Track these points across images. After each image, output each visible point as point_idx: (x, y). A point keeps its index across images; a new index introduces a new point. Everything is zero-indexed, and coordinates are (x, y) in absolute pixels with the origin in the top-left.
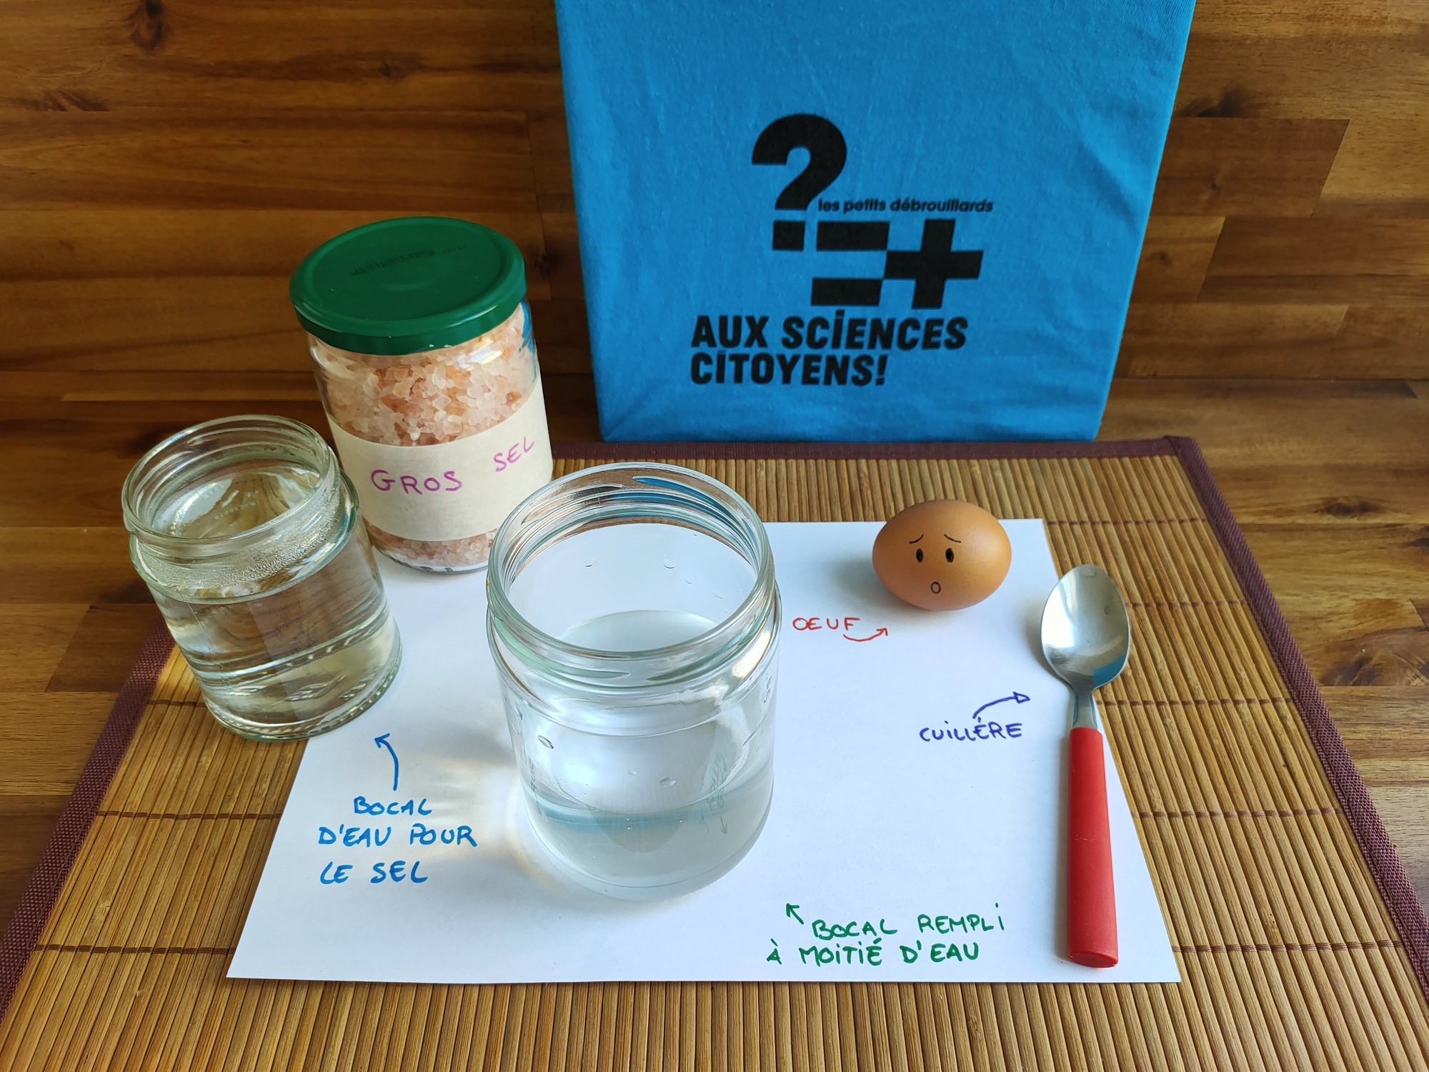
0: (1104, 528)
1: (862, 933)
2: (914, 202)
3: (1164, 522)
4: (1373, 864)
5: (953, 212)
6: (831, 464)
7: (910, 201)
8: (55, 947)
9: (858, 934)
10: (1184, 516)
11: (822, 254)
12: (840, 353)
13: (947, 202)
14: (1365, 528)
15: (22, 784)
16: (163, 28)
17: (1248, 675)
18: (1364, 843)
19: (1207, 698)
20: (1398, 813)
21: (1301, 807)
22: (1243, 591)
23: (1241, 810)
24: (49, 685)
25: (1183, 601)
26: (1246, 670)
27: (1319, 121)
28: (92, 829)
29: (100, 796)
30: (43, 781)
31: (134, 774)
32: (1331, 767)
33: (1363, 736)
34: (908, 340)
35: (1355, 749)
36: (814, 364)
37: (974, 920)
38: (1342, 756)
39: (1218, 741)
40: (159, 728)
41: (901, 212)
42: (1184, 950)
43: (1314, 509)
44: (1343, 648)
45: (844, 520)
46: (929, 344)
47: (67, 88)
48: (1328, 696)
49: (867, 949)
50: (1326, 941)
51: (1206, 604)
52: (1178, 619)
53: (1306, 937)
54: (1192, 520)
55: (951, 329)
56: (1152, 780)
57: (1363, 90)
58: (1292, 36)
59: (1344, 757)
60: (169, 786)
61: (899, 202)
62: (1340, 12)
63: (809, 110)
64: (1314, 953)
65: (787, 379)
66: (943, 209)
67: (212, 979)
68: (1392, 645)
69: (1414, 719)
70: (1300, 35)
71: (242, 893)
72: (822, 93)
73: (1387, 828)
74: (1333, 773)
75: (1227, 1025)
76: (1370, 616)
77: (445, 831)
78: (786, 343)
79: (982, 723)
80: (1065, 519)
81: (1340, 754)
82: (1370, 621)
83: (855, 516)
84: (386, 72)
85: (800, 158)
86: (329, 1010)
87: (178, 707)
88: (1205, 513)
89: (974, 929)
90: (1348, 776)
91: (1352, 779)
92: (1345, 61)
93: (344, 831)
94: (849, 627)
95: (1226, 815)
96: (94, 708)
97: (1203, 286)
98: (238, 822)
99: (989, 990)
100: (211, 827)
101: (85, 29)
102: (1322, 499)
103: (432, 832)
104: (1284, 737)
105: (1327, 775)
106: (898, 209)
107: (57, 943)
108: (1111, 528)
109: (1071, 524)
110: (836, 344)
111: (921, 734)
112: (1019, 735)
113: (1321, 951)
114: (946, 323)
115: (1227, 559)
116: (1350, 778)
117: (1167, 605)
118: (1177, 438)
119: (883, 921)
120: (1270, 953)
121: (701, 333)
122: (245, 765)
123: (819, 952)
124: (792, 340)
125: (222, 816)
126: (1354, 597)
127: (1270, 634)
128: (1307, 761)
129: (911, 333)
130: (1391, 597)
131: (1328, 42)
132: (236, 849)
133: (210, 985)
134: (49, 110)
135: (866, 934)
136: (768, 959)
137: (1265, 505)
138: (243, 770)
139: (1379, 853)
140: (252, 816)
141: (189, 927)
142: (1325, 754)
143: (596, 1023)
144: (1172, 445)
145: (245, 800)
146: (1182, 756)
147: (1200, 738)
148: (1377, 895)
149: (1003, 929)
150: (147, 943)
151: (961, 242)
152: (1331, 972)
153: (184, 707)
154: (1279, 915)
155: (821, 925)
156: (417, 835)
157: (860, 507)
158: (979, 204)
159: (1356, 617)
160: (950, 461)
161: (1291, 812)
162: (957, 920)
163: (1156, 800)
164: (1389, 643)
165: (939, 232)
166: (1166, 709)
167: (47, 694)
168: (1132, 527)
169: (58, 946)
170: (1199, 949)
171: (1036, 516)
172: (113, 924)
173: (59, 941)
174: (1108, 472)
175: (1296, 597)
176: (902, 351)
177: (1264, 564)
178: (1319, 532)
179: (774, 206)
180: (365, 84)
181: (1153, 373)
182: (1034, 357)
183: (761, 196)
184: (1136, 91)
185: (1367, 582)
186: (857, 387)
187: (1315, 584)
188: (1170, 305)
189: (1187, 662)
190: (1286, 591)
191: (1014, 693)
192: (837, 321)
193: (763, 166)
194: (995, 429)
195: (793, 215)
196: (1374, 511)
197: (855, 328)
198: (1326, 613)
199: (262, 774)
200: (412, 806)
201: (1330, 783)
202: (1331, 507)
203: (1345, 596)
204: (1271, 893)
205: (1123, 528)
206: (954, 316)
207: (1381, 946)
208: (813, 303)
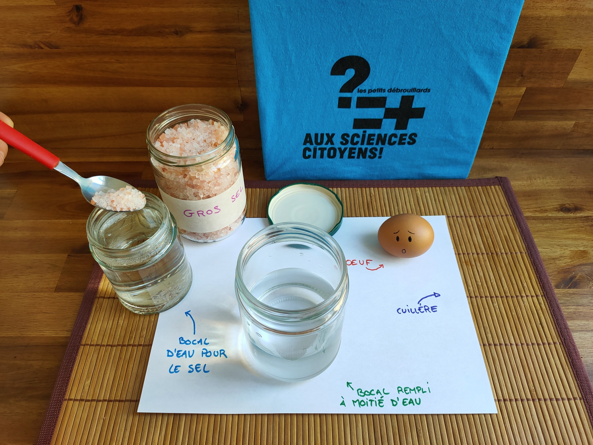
0: (470, 219)
1: (376, 394)
2: (397, 89)
3: (495, 216)
4: (573, 366)
5: (414, 93)
6: (359, 190)
7: (396, 89)
8: (71, 400)
9: (374, 394)
10: (503, 214)
11: (358, 109)
12: (363, 147)
13: (411, 89)
14: (576, 218)
15: (50, 332)
16: (83, 16)
17: (527, 285)
18: (570, 357)
19: (510, 295)
20: (584, 344)
21: (546, 342)
22: (526, 248)
23: (522, 342)
24: (55, 289)
25: (502, 252)
26: (526, 283)
27: (569, 49)
28: (80, 351)
29: (81, 337)
30: (58, 331)
31: (94, 328)
32: (558, 325)
33: (571, 310)
34: (392, 142)
35: (568, 316)
36: (353, 151)
37: (419, 389)
38: (563, 320)
39: (514, 313)
40: (101, 308)
41: (392, 93)
42: (499, 400)
43: (556, 209)
44: (565, 272)
45: (365, 216)
46: (401, 143)
47: (43, 40)
48: (558, 293)
49: (378, 400)
50: (554, 397)
51: (511, 253)
52: (500, 260)
53: (546, 395)
54: (506, 215)
55: (410, 137)
56: (488, 330)
57: (589, 37)
58: (561, 16)
59: (563, 321)
60: (107, 333)
61: (391, 89)
62: (581, 7)
63: (355, 54)
64: (549, 402)
65: (342, 157)
66: (410, 92)
67: (131, 413)
68: (585, 271)
70: (563, 16)
72: (361, 47)
73: (579, 350)
74: (559, 327)
75: (515, 431)
76: (577, 258)
77: (215, 351)
78: (342, 143)
79: (421, 306)
80: (455, 215)
81: (562, 319)
82: (576, 260)
83: (369, 215)
84: (176, 33)
85: (351, 73)
86: (177, 425)
87: (108, 299)
88: (512, 212)
89: (419, 393)
90: (565, 329)
91: (566, 330)
92: (582, 26)
93: (176, 352)
94: (368, 264)
95: (517, 345)
96: (75, 299)
97: (515, 114)
98: (136, 348)
99: (425, 417)
100: (125, 350)
101: (50, 17)
102: (559, 205)
103: (210, 352)
104: (540, 312)
105: (557, 328)
106: (391, 92)
108: (473, 219)
110: (362, 143)
111: (398, 311)
112: (436, 311)
113: (552, 401)
114: (408, 135)
115: (520, 233)
116: (566, 329)
117: (496, 254)
118: (501, 178)
119: (384, 389)
120: (532, 402)
121: (307, 139)
122: (136, 324)
123: (360, 401)
124: (344, 142)
125: (129, 345)
126: (570, 249)
127: (536, 267)
128: (549, 322)
129: (393, 139)
130: (585, 249)
131: (576, 18)
132: (135, 360)
133: (131, 416)
134: (36, 49)
135: (377, 394)
136: (341, 405)
137: (536, 208)
138: (135, 326)
139: (576, 361)
140: (141, 345)
141: (121, 391)
142: (556, 319)
143: (277, 430)
144: (499, 181)
145: (137, 339)
146: (500, 320)
147: (507, 312)
148: (574, 379)
149: (430, 392)
150: (105, 398)
151: (416, 105)
152: (555, 409)
153: (110, 299)
154: (536, 386)
155: (360, 391)
156: (204, 353)
157: (372, 210)
158: (425, 89)
159: (571, 258)
160: (408, 188)
161: (542, 343)
162: (413, 389)
163: (489, 339)
164: (583, 270)
165: (407, 101)
166: (494, 300)
167: (55, 294)
168: (482, 218)
169: (73, 399)
170: (505, 400)
171: (443, 215)
172: (92, 390)
173: (73, 397)
174: (472, 193)
175: (547, 250)
176: (390, 146)
177: (534, 234)
178: (557, 220)
179: (339, 91)
180: (168, 38)
181: (491, 147)
182: (444, 148)
183: (333, 87)
184: (494, 45)
185: (576, 243)
186: (371, 159)
187: (555, 244)
188: (501, 121)
189: (503, 279)
190: (544, 247)
191: (434, 293)
192: (363, 135)
193: (335, 76)
194: (426, 175)
195: (347, 95)
196: (579, 210)
197: (370, 138)
198: (558, 257)
199: (143, 328)
200: (202, 341)
201: (558, 331)
202: (564, 209)
203: (566, 249)
204: (533, 377)
205: (478, 219)
206: (412, 132)
207: (575, 399)
208: (354, 128)
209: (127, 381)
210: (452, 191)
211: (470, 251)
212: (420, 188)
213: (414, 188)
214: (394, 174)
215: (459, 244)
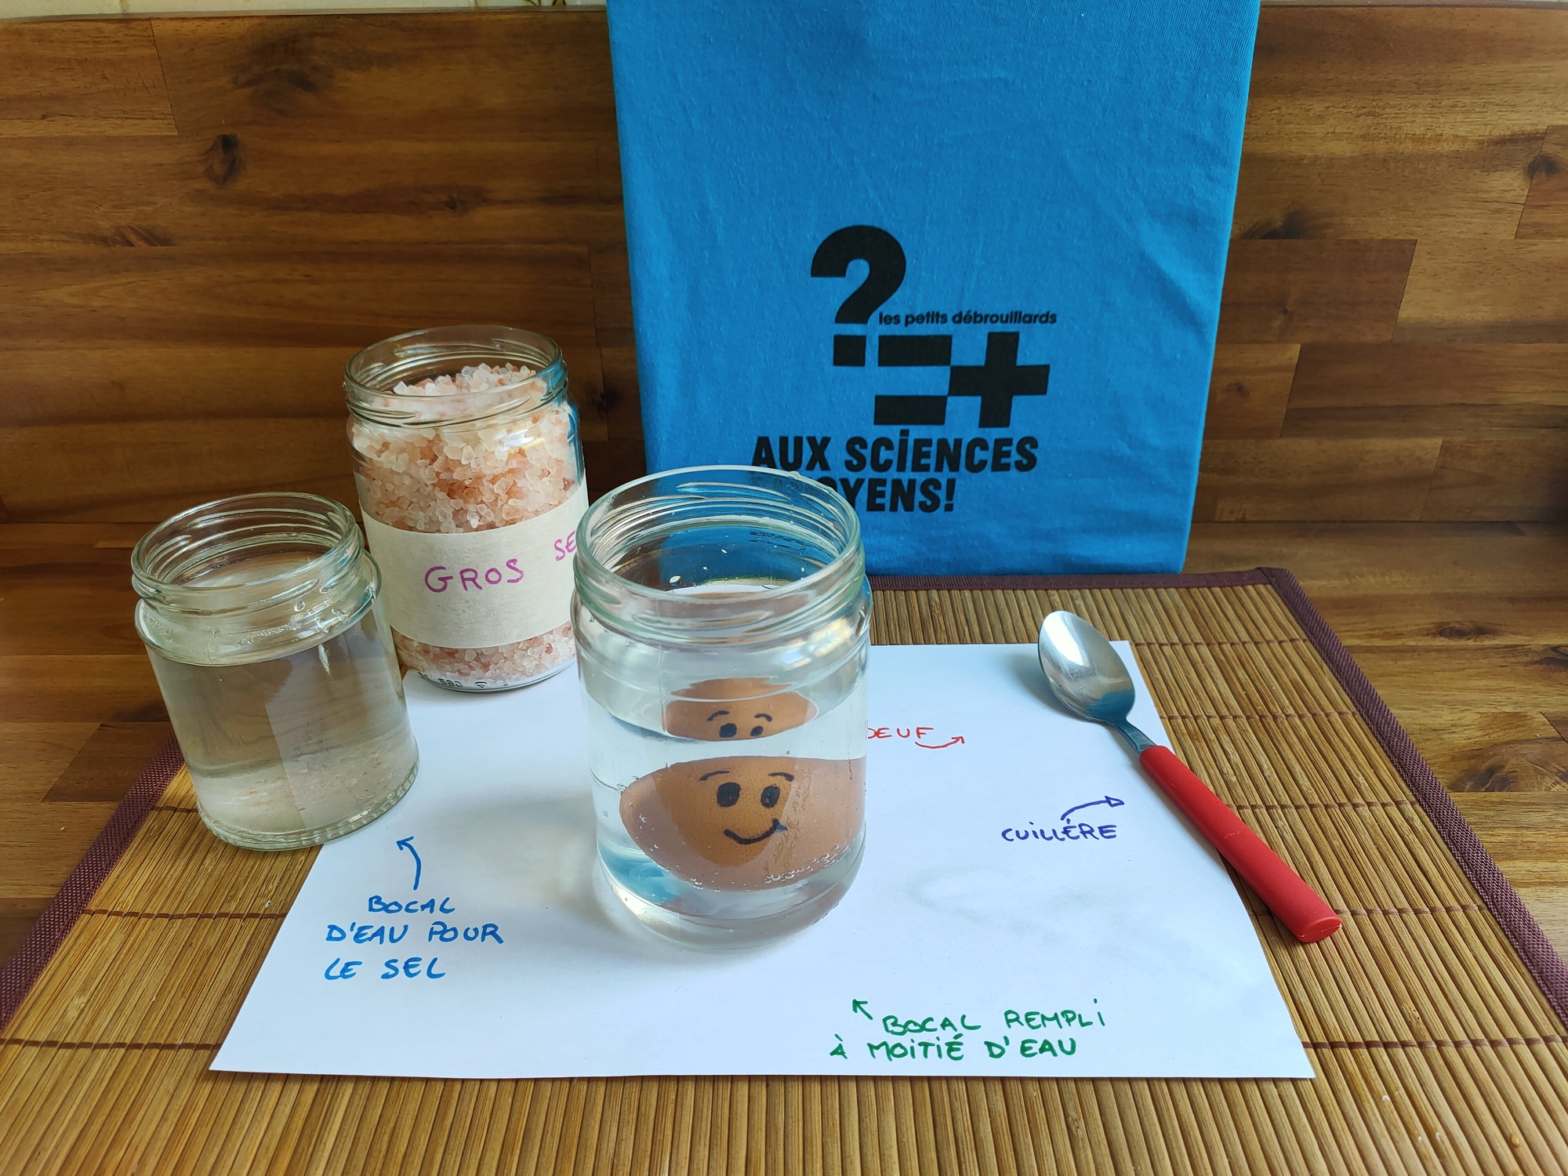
0: (1197, 649)
1: (940, 1028)
3: (1262, 642)
4: (1529, 958)
5: (1017, 324)
7: (972, 313)
8: (18, 1042)
9: (935, 1030)
10: (1284, 639)
11: (884, 369)
12: (905, 477)
13: (1009, 315)
14: (1483, 649)
16: (237, 163)
17: (1366, 779)
18: (1515, 938)
19: (1322, 802)
20: (1552, 913)
21: (1438, 904)
22: (1353, 703)
23: (1369, 908)
24: (47, 796)
25: (1287, 713)
26: (1363, 776)
27: (1386, 241)
28: (76, 926)
29: (89, 895)
30: (27, 885)
32: (1467, 863)
33: (1503, 839)
34: (976, 462)
35: (1495, 850)
36: (879, 489)
37: (1069, 1016)
39: (1337, 842)
40: (161, 834)
41: (963, 325)
42: (1316, 1046)
43: (1426, 633)
44: (1470, 758)
45: (915, 643)
46: (999, 465)
47: (137, 223)
48: (1459, 802)
49: (946, 1044)
51: (1314, 715)
52: (1284, 729)
53: (1459, 1035)
54: (1293, 641)
55: (1021, 449)
57: (1427, 209)
58: (1348, 155)
59: (1482, 857)
60: (165, 887)
61: (961, 314)
62: (1394, 131)
63: (867, 222)
64: (1468, 1049)
66: (1006, 321)
68: (1526, 755)
69: (1561, 823)
70: (1356, 155)
71: (236, 990)
72: (879, 204)
73: (1541, 927)
74: (1472, 871)
76: (1499, 727)
77: (468, 929)
78: (849, 465)
79: (1070, 825)
80: (1154, 641)
81: (1477, 853)
82: (1498, 732)
83: (926, 639)
84: (452, 205)
85: (859, 271)
86: (323, 1107)
87: (185, 814)
88: (1306, 633)
89: (1070, 1025)
90: (1489, 873)
91: (1494, 877)
92: (1404, 179)
93: (356, 930)
94: (921, 735)
95: (1354, 914)
96: (92, 816)
97: (1285, 419)
98: (239, 922)
99: (1090, 1086)
100: (208, 926)
101: (161, 165)
102: (1433, 623)
103: (454, 929)
104: (1412, 837)
105: (1465, 873)
106: (960, 322)
107: (21, 1038)
108: (1204, 649)
109: (1161, 645)
110: (901, 467)
111: (1004, 834)
112: (1115, 836)
113: (1478, 1048)
114: (1015, 443)
115: (1334, 674)
116: (1491, 875)
117: (1271, 717)
118: (1271, 569)
119: (964, 1017)
120: (1418, 1051)
121: (761, 451)
122: (252, 868)
123: (890, 1047)
124: (855, 462)
126: (1477, 711)
127: (1387, 742)
128: (1440, 860)
129: (979, 455)
130: (1518, 710)
131: (1385, 160)
132: (233, 948)
133: (190, 1081)
134: (117, 246)
135: (944, 1029)
136: (832, 1054)
137: (1373, 630)
140: (255, 916)
141: (172, 1024)
142: (1461, 853)
143: (631, 1121)
145: (248, 902)
146: (1299, 857)
147: (1318, 839)
149: (1103, 1024)
150: (122, 1039)
151: (1026, 356)
152: (1491, 1069)
153: (191, 813)
155: (893, 1020)
156: (436, 933)
157: (932, 631)
158: (1042, 316)
159: (1481, 729)
161: (1428, 910)
162: (1050, 1016)
164: (1520, 752)
165: (1003, 346)
166: (1278, 814)
167: (43, 804)
168: (1227, 647)
169: (22, 1040)
170: (1334, 1046)
171: (1122, 638)
172: (87, 1020)
173: (24, 1035)
174: (1197, 600)
175: (1413, 712)
176: (971, 474)
177: (1375, 681)
178: (1433, 653)
179: (834, 319)
180: (430, 217)
181: (1240, 516)
182: (1110, 480)
183: (820, 309)
184: (1194, 197)
185: (1491, 697)
186: (926, 514)
187: (1434, 700)
188: (1252, 441)
189: (1297, 768)
190: (1404, 706)
191: (1106, 797)
192: (901, 441)
193: (822, 279)
194: (1073, 560)
195: (854, 329)
196: (1490, 634)
197: (920, 449)
198: (1448, 726)
199: (269, 875)
200: (433, 904)
201: (1470, 881)
202: (1443, 631)
203: (1466, 710)
204: (1412, 989)
205: (1217, 649)
206: (1024, 435)
207: (1547, 1040)
208: (876, 423)
209: (197, 998)
210: (1145, 597)
211: (1199, 711)
212: (1060, 591)
213: (1044, 592)
214: (991, 558)
215: (1169, 697)
